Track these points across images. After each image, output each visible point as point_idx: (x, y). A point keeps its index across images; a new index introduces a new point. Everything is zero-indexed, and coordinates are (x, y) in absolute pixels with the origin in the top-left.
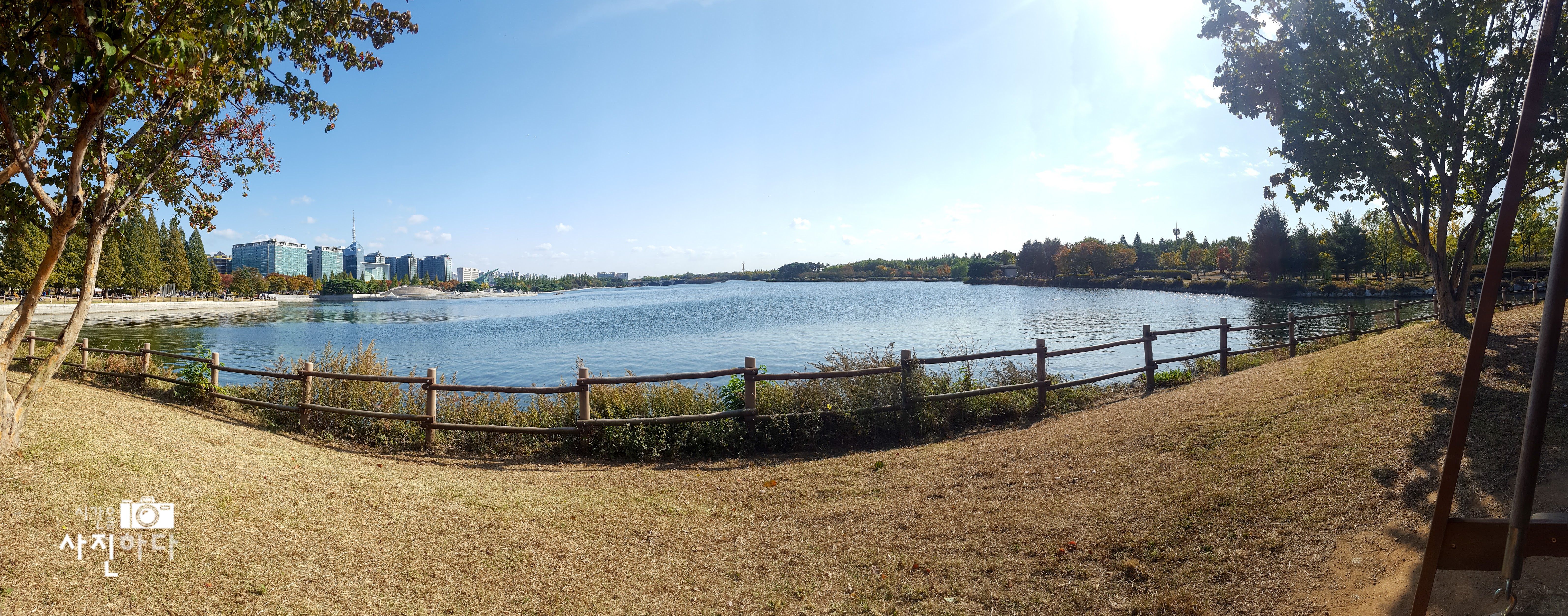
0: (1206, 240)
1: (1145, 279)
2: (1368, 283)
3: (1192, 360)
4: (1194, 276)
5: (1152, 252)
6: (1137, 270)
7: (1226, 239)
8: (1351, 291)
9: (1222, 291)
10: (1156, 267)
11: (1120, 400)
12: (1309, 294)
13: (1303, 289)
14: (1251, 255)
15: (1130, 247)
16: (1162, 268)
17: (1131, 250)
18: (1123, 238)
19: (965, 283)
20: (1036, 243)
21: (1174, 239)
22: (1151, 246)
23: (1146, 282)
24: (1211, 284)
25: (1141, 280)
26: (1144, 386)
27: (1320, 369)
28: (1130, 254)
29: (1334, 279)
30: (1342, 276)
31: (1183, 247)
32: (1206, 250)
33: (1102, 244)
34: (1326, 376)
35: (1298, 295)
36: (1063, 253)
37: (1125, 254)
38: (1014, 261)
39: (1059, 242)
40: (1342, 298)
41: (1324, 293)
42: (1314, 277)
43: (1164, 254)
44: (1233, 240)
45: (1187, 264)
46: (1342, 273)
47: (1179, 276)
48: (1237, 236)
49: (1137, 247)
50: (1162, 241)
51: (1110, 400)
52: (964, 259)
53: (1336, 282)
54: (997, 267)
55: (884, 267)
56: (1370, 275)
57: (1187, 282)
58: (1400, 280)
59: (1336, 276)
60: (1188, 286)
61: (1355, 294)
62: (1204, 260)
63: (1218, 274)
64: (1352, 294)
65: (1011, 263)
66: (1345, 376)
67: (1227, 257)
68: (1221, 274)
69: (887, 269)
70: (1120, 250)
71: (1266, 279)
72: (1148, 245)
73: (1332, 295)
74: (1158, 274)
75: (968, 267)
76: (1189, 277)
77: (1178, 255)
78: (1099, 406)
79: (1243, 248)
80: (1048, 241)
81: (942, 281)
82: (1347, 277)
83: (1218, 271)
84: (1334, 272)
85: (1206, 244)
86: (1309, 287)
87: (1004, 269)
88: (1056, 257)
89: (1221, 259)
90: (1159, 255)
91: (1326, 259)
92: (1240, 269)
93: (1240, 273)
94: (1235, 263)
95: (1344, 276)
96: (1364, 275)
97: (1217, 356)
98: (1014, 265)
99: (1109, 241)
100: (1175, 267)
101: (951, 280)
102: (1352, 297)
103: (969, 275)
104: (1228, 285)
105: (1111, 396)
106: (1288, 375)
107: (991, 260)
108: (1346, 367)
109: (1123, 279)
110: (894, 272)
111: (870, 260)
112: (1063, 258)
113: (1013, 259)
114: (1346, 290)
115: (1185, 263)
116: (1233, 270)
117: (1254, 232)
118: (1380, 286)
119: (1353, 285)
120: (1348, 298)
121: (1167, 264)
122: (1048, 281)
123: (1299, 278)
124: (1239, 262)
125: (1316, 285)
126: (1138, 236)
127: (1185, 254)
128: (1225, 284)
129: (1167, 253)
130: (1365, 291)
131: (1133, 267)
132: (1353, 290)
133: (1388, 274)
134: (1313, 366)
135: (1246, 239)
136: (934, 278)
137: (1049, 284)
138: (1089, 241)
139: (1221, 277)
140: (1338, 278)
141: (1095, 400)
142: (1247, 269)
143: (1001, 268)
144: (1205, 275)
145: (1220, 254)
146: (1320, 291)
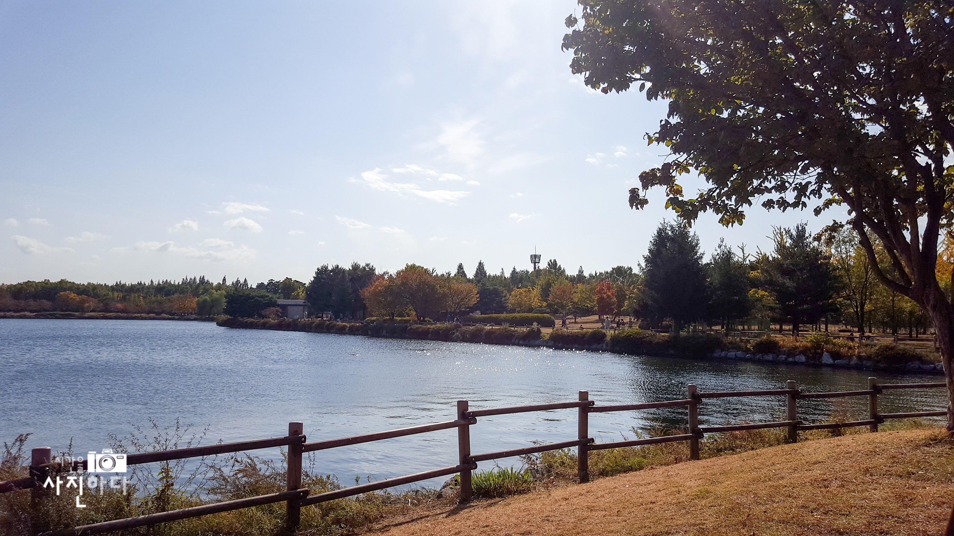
0: (581, 272)
1: (488, 327)
2: (827, 342)
3: (536, 454)
4: (558, 323)
5: (501, 289)
6: (477, 314)
7: (609, 270)
8: (801, 353)
9: (599, 346)
10: (502, 308)
11: (417, 519)
12: (732, 354)
13: (723, 347)
14: (643, 293)
15: (469, 280)
16: (513, 311)
17: (471, 286)
18: (460, 267)
19: (219, 324)
20: (337, 270)
21: (531, 269)
22: (499, 279)
23: (490, 333)
24: (584, 335)
25: (482, 330)
26: (457, 496)
27: (719, 490)
28: (470, 292)
29: (775, 331)
30: (787, 328)
31: (542, 281)
32: (580, 286)
33: (431, 275)
34: (726, 505)
35: (716, 355)
36: (377, 287)
37: (462, 292)
38: (302, 295)
39: (372, 270)
40: (786, 363)
41: (754, 354)
42: (740, 327)
43: (516, 291)
44: (619, 271)
45: (549, 306)
46: (788, 322)
47: (535, 324)
48: (625, 265)
49: (479, 281)
50: (514, 272)
51: (401, 519)
52: (219, 287)
53: (778, 338)
54: (274, 304)
55: (73, 295)
56: (832, 328)
57: (546, 331)
58: (888, 341)
59: (778, 327)
60: (548, 337)
61: (808, 358)
62: (576, 300)
63: (597, 322)
64: (803, 358)
65: (297, 297)
66: (757, 510)
67: (608, 296)
68: (601, 321)
69: (78, 298)
70: (455, 286)
71: (666, 329)
72: (495, 277)
73: (770, 357)
74: (506, 320)
75: (224, 300)
76: (550, 324)
77: (536, 292)
78: (380, 530)
79: (633, 283)
80: (356, 267)
81: (179, 319)
82: (796, 329)
83: (596, 317)
84: (774, 321)
85: (580, 277)
86: (731, 343)
87: (284, 307)
88: (367, 292)
89: (601, 300)
90: (510, 291)
91: (759, 300)
92: (626, 314)
93: (627, 319)
94: (620, 305)
95: (791, 327)
96: (823, 326)
97: (575, 451)
98: (300, 301)
99: (439, 272)
100: (530, 310)
101: (195, 320)
102: (802, 363)
103: (226, 312)
104: (608, 338)
105: (404, 511)
106: (671, 494)
107: (263, 292)
108: (763, 490)
109: (457, 327)
110: (92, 303)
111: (46, 282)
112: (376, 294)
113: (300, 291)
114: (793, 351)
115: (545, 304)
116: (618, 314)
117: (647, 260)
118: (850, 348)
119: (804, 343)
120: (795, 363)
121: (520, 305)
122: (351, 328)
123: (718, 327)
124: (626, 303)
125: (741, 340)
126: (481, 265)
127: (545, 292)
128: (604, 335)
129: (521, 290)
130: (821, 354)
131: (473, 309)
132: (805, 351)
133: (866, 329)
134: (713, 483)
135: (636, 270)
136: (164, 315)
137: (353, 332)
138: (412, 269)
139: (600, 325)
140: (781, 331)
141: (376, 520)
142: (637, 314)
143: (279, 305)
144: (576, 322)
145: (599, 292)
146: (748, 350)
